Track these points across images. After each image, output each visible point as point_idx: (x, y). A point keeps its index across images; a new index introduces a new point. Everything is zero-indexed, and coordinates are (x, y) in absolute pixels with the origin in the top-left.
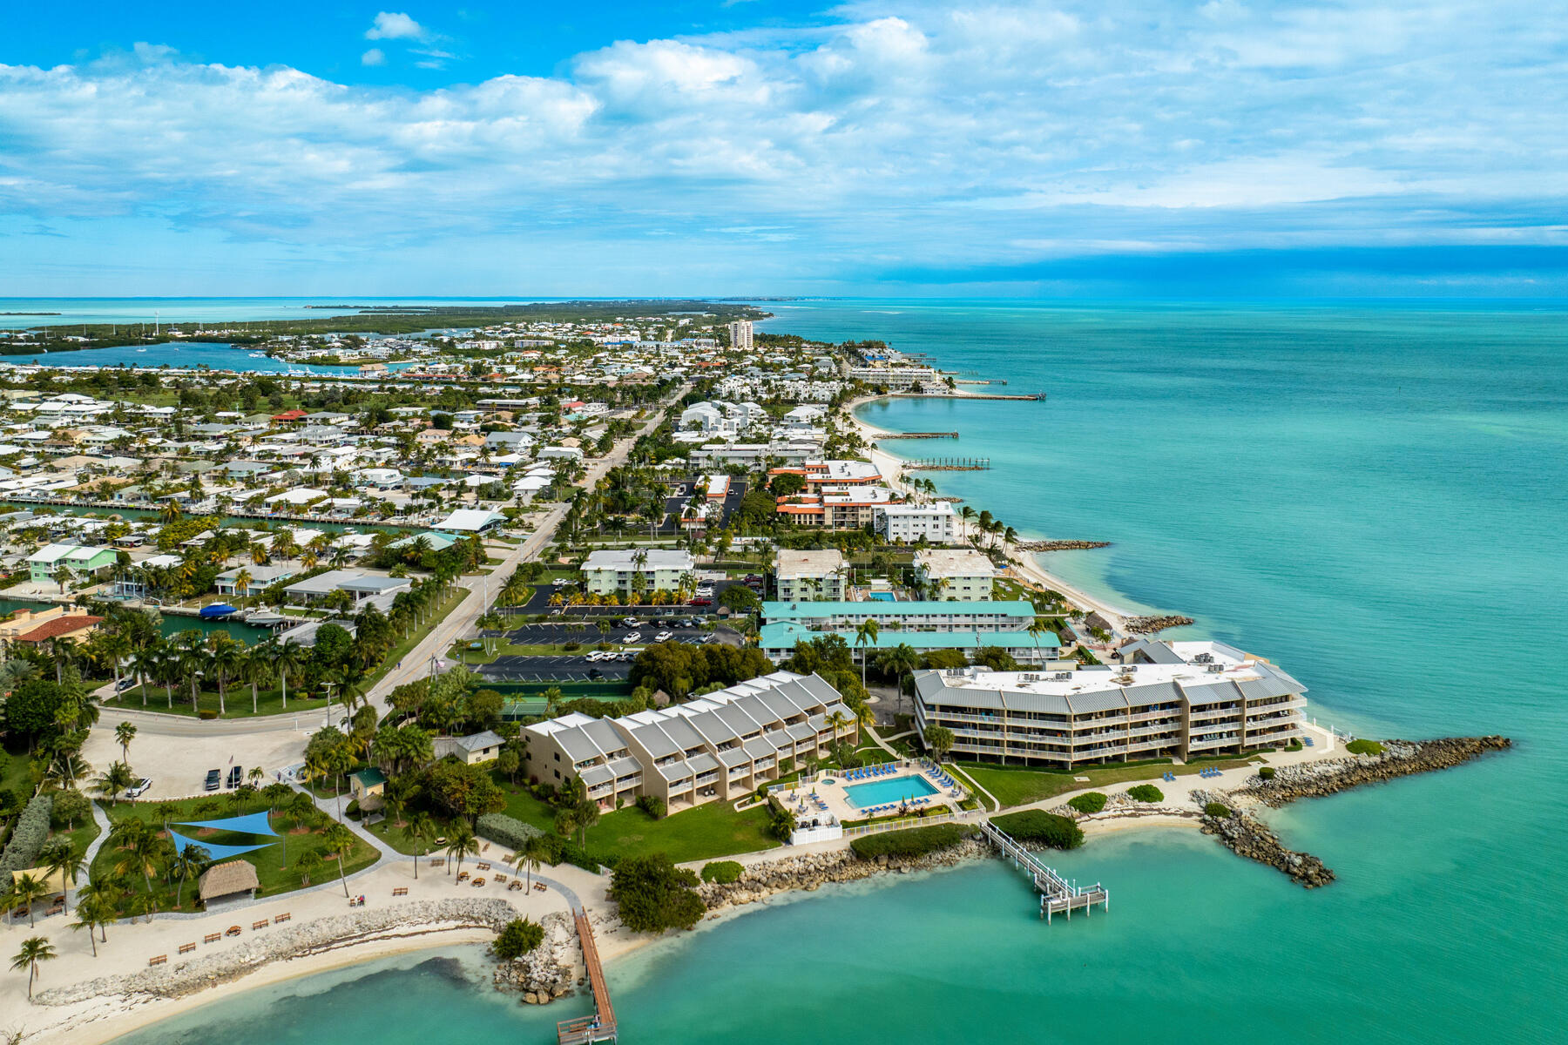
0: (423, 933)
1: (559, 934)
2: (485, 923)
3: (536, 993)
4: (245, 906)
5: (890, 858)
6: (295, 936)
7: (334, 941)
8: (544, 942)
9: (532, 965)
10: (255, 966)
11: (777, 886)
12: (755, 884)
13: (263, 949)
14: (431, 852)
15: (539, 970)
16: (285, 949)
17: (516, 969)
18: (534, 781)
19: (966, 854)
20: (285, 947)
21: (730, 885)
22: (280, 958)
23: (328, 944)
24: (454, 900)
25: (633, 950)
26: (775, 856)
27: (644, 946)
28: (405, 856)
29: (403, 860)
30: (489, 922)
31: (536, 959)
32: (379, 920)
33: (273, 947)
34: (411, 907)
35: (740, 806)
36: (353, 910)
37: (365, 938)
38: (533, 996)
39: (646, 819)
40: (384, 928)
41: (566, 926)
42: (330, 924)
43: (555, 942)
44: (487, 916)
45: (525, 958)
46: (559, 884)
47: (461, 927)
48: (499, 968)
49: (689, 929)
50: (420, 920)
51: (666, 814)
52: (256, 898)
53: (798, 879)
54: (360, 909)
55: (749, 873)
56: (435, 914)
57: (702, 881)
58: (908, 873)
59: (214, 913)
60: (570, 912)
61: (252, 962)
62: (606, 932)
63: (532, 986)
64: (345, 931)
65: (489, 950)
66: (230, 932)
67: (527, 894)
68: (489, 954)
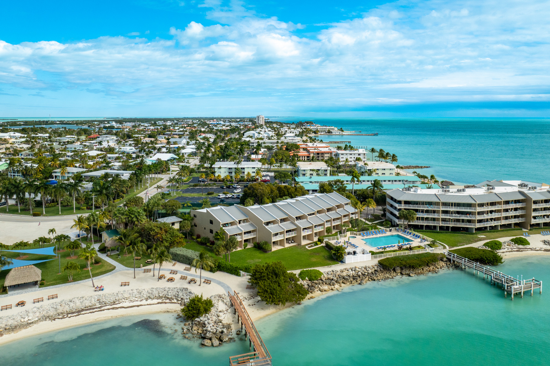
0: (138, 306)
1: (221, 305)
2: (175, 301)
3: (210, 339)
4: (32, 291)
5: (402, 269)
6: (59, 307)
7: (83, 310)
8: (213, 310)
9: (206, 322)
10: (30, 323)
11: (343, 282)
12: (330, 282)
13: (38, 314)
14: (143, 266)
15: (211, 325)
16: (52, 314)
17: (196, 325)
18: (198, 237)
19: (441, 268)
20: (52, 313)
21: (317, 282)
22: (48, 319)
23: (79, 312)
24: (156, 289)
25: (267, 315)
26: (337, 268)
27: (274, 313)
28: (129, 268)
29: (128, 270)
30: (178, 300)
31: (208, 319)
32: (112, 299)
33: (44, 313)
34: (131, 292)
35: (309, 247)
36: (97, 293)
37: (102, 309)
38: (209, 341)
39: (260, 253)
40: (114, 303)
41: (225, 301)
42: (81, 301)
43: (219, 310)
44: (177, 297)
45: (201, 318)
46: (218, 281)
47: (161, 303)
48: (185, 325)
49: (299, 304)
50: (136, 299)
51: (271, 251)
52: (40, 287)
53: (354, 279)
54: (101, 292)
55: (326, 276)
56: (145, 296)
57: (301, 280)
58: (414, 277)
59: (12, 295)
60: (227, 295)
61: (29, 322)
62: (249, 305)
63: (208, 335)
64: (90, 304)
65: (178, 315)
66: (18, 304)
67: (200, 285)
68: (179, 317)
